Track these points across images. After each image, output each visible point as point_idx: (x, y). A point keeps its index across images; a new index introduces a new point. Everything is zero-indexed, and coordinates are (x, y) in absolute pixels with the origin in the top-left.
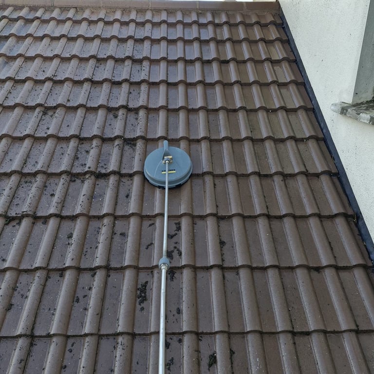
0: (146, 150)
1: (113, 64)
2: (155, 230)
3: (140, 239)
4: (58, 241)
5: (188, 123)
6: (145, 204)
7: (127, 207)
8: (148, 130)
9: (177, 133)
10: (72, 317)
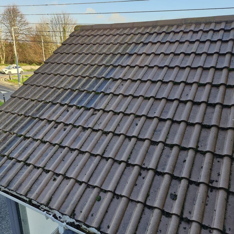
0: (192, 108)
1: (183, 57)
2: (187, 157)
3: (177, 160)
4: (134, 150)
5: (224, 94)
6: (184, 140)
7: (173, 140)
8: (196, 97)
9: (215, 100)
10: (133, 190)
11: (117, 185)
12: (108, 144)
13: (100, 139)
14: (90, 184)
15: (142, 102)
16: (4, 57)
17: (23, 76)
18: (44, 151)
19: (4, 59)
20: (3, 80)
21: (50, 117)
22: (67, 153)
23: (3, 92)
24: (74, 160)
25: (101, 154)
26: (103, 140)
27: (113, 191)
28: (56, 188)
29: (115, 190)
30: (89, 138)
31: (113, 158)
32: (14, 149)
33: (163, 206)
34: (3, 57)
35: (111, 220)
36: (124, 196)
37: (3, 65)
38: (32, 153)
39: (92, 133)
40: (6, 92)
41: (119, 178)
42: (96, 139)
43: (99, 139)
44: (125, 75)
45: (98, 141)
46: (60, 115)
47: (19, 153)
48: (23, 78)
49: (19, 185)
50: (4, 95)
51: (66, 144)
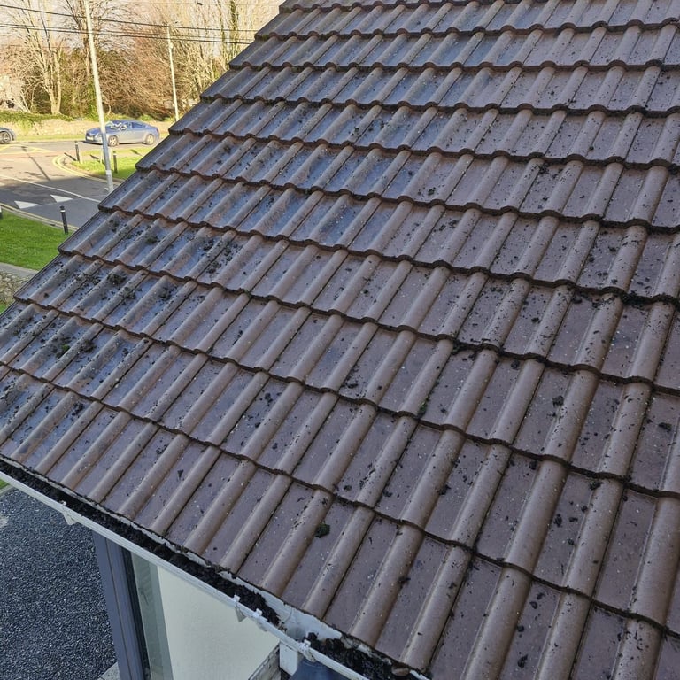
4: (534, 404)
10: (546, 548)
11: (483, 524)
12: (438, 378)
13: (408, 361)
14: (383, 512)
15: (554, 233)
16: (59, 94)
17: (114, 152)
18: (220, 392)
19: (59, 98)
20: (59, 162)
21: (230, 279)
22: (296, 402)
23: (59, 199)
24: (322, 427)
25: (415, 412)
26: (419, 365)
27: (470, 544)
28: (266, 516)
29: (477, 540)
30: (368, 356)
31: (460, 426)
32: (120, 380)
33: (667, 613)
34: (56, 95)
35: (469, 645)
36: (511, 566)
37: (57, 117)
38: (180, 395)
39: (376, 338)
40: (67, 199)
41: (487, 499)
42: (395, 361)
43: (404, 360)
44: (483, 140)
45: (400, 367)
46: (265, 275)
47: (136, 394)
48: (115, 156)
49: (143, 498)
50: (62, 208)
51: (289, 371)
